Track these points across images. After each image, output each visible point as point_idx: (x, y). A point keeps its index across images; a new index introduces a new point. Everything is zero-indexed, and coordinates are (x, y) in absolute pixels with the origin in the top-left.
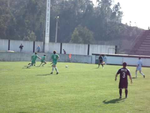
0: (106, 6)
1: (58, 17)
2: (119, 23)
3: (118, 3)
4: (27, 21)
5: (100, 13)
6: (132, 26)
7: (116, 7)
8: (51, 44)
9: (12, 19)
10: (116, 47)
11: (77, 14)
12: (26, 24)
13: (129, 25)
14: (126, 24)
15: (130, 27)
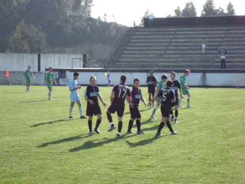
2: (88, 17)
10: (85, 56)
13: (103, 19)
14: (99, 18)
15: (106, 23)
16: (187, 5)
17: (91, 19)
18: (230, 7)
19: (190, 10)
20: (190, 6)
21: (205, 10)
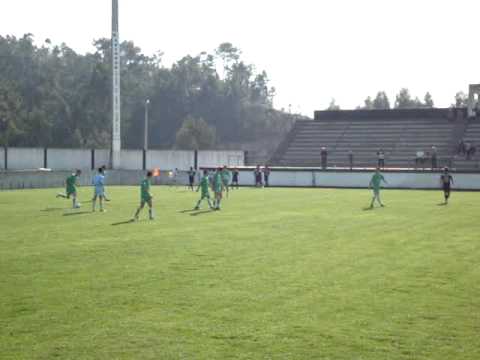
0: (242, 78)
1: (148, 101)
2: (268, 107)
3: (264, 72)
4: (91, 111)
5: (229, 92)
6: (293, 112)
7: (261, 78)
8: (124, 152)
9: (63, 111)
10: (246, 153)
11: (188, 95)
12: (89, 117)
13: (286, 111)
14: (283, 109)
15: (289, 115)
16: (379, 94)
17: (272, 111)
18: (428, 96)
19: (381, 100)
20: (382, 97)
21: (398, 100)
